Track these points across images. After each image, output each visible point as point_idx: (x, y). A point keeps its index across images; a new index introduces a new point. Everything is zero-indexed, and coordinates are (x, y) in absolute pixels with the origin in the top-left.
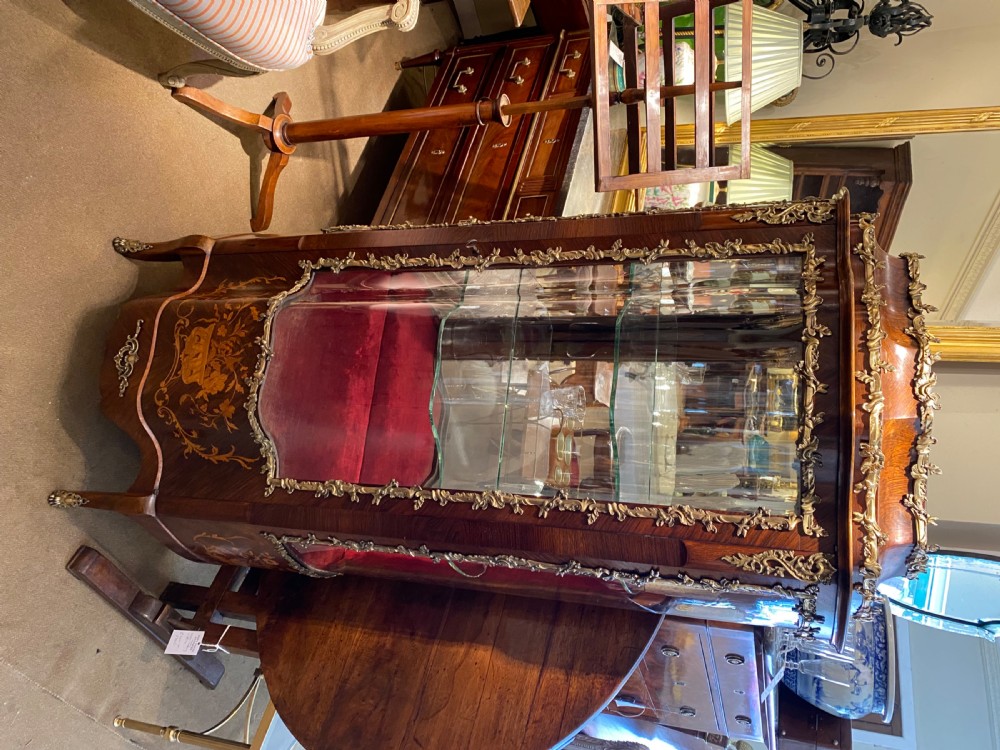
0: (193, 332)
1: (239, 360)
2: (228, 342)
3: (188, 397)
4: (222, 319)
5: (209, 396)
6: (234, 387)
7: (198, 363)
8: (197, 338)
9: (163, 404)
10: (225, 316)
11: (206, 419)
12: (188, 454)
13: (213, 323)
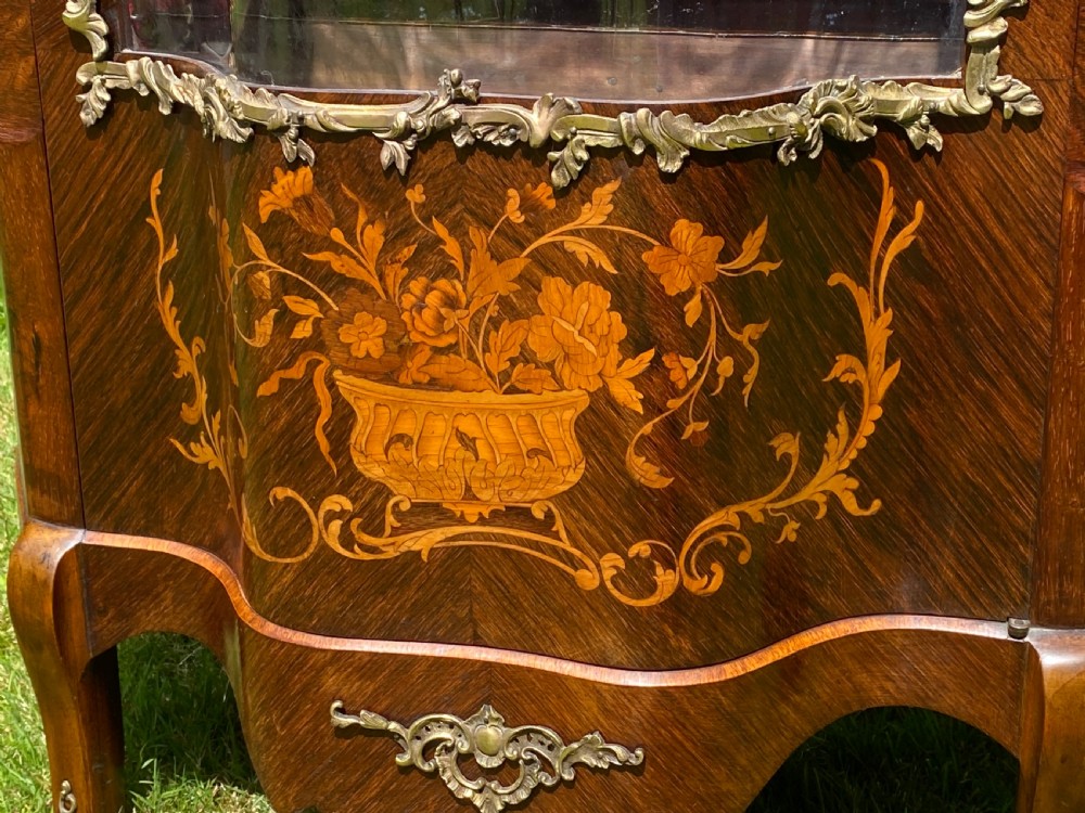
0: (375, 472)
1: (477, 236)
2: (408, 301)
3: (639, 451)
4: (316, 343)
5: (633, 346)
6: (594, 235)
7: (499, 433)
8: (397, 451)
9: (669, 564)
10: (302, 331)
11: (726, 366)
12: (863, 500)
13: (331, 385)
